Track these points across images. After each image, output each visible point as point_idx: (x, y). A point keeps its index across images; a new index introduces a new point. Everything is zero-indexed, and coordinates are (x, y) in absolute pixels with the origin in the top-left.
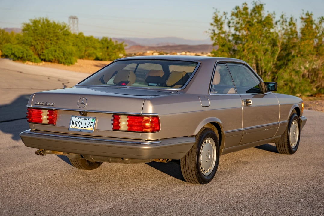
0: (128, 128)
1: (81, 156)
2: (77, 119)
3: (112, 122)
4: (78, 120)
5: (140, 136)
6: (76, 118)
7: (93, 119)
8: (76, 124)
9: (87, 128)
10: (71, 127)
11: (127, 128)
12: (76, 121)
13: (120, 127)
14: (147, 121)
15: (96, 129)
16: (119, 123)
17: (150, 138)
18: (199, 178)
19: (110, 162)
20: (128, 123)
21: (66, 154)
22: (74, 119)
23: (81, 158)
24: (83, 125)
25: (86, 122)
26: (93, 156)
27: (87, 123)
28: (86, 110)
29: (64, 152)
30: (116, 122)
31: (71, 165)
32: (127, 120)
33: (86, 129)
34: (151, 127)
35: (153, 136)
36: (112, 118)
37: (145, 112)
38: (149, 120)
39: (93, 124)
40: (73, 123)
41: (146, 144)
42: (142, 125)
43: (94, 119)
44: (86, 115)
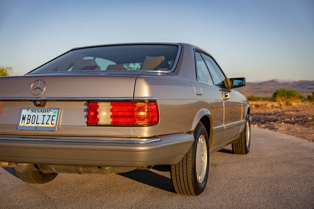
0: (111, 120)
1: (36, 166)
2: (29, 113)
3: (86, 113)
4: (32, 114)
5: (130, 131)
6: (28, 111)
7: (55, 111)
8: (30, 120)
9: (47, 124)
10: (21, 124)
11: (109, 121)
12: (28, 115)
13: (98, 120)
14: (141, 109)
15: (61, 125)
16: (97, 113)
17: (145, 135)
18: (196, 187)
19: (80, 173)
20: (111, 114)
21: (14, 165)
22: (25, 112)
23: (35, 169)
24: (40, 121)
25: (44, 116)
26: (54, 166)
27: (46, 118)
28: (43, 98)
29: (10, 162)
30: (92, 114)
31: (18, 177)
32: (111, 109)
33: (45, 125)
34: (148, 117)
35: (150, 132)
36: (86, 107)
37: (138, 95)
38: (145, 107)
39: (55, 118)
40: (24, 119)
41: (142, 143)
42: (134, 115)
43: (57, 111)
44: (44, 106)
